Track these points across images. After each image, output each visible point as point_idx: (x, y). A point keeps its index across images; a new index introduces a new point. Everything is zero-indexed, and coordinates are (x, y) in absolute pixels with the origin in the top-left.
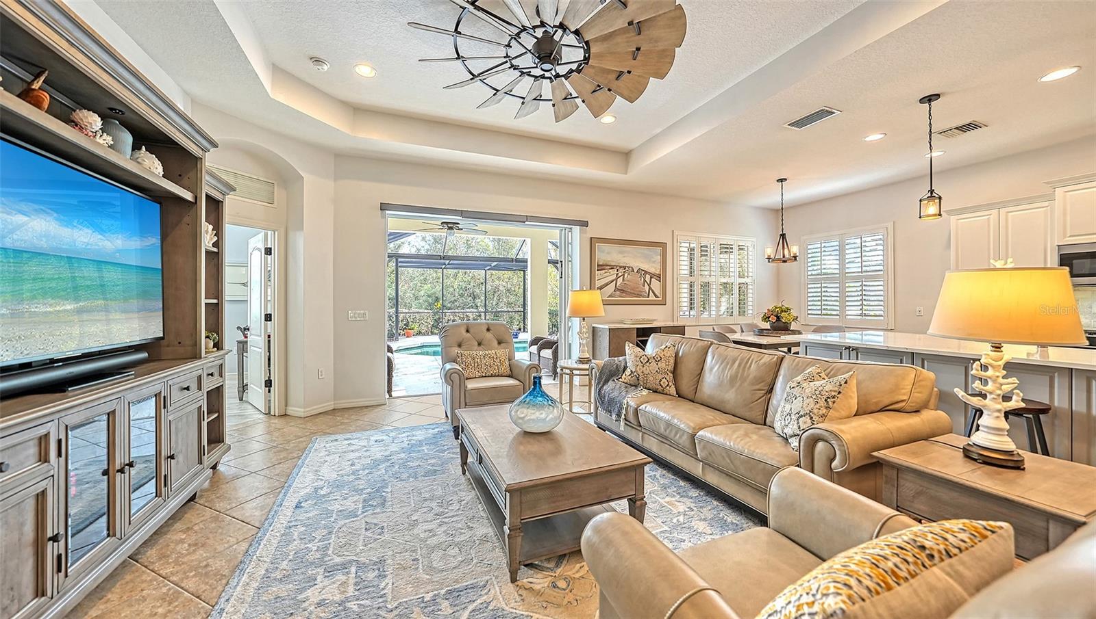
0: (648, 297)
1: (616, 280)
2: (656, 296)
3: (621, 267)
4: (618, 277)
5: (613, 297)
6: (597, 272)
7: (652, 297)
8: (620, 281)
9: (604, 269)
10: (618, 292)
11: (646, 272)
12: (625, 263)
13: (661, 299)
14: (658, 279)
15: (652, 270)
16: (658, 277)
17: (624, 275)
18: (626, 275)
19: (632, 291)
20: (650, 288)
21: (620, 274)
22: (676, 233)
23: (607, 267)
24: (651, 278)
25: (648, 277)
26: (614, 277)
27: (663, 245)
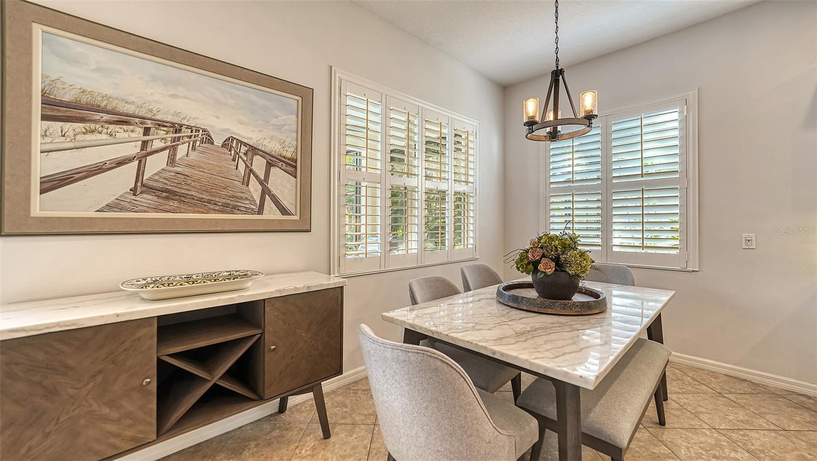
0: (260, 210)
1: (141, 159)
2: (284, 211)
3: (160, 124)
4: (146, 150)
5: (122, 209)
6: (38, 126)
7: (271, 213)
8: (156, 164)
9: (82, 120)
10: (147, 199)
11: (254, 150)
12: (177, 114)
13: (297, 218)
14: (289, 169)
15: (273, 147)
16: (290, 165)
17: (173, 149)
18: (182, 150)
19: (206, 196)
20: (265, 192)
21: (157, 144)
22: (338, 74)
23: (97, 116)
24: (269, 165)
25: (259, 165)
26: (134, 149)
27: (305, 95)
